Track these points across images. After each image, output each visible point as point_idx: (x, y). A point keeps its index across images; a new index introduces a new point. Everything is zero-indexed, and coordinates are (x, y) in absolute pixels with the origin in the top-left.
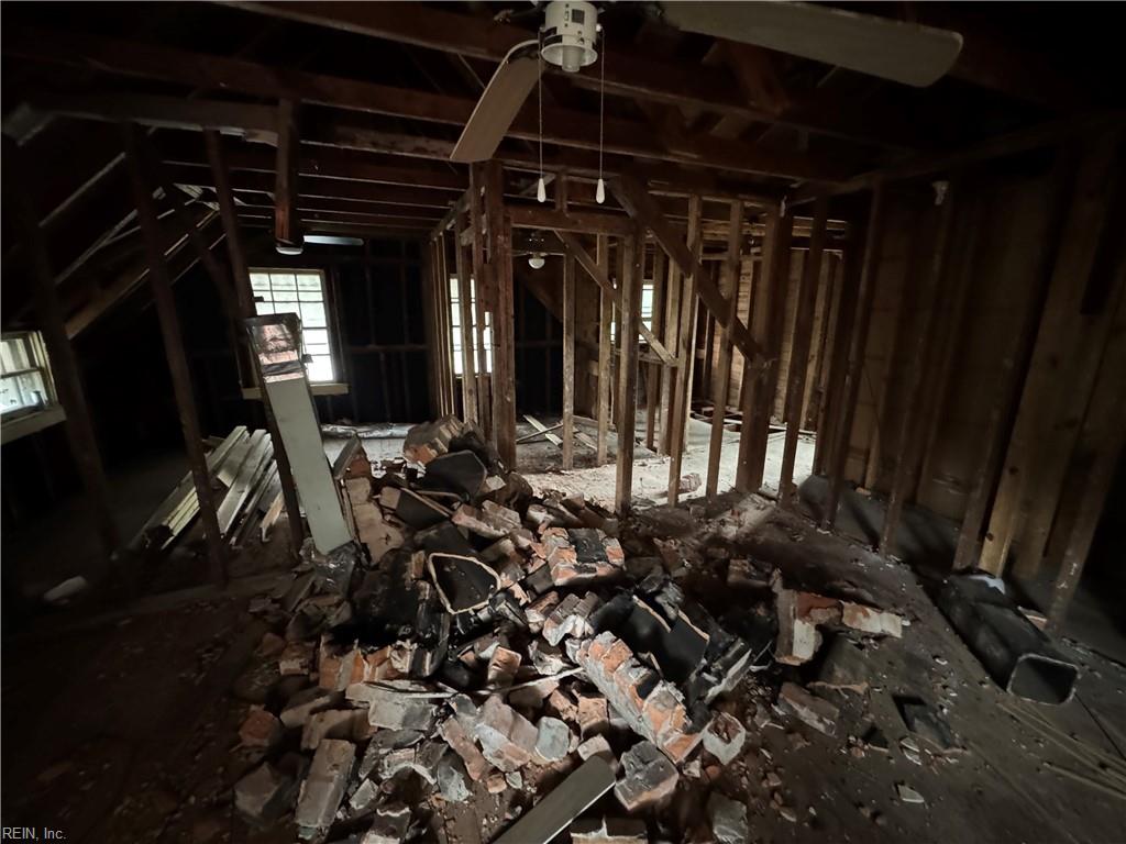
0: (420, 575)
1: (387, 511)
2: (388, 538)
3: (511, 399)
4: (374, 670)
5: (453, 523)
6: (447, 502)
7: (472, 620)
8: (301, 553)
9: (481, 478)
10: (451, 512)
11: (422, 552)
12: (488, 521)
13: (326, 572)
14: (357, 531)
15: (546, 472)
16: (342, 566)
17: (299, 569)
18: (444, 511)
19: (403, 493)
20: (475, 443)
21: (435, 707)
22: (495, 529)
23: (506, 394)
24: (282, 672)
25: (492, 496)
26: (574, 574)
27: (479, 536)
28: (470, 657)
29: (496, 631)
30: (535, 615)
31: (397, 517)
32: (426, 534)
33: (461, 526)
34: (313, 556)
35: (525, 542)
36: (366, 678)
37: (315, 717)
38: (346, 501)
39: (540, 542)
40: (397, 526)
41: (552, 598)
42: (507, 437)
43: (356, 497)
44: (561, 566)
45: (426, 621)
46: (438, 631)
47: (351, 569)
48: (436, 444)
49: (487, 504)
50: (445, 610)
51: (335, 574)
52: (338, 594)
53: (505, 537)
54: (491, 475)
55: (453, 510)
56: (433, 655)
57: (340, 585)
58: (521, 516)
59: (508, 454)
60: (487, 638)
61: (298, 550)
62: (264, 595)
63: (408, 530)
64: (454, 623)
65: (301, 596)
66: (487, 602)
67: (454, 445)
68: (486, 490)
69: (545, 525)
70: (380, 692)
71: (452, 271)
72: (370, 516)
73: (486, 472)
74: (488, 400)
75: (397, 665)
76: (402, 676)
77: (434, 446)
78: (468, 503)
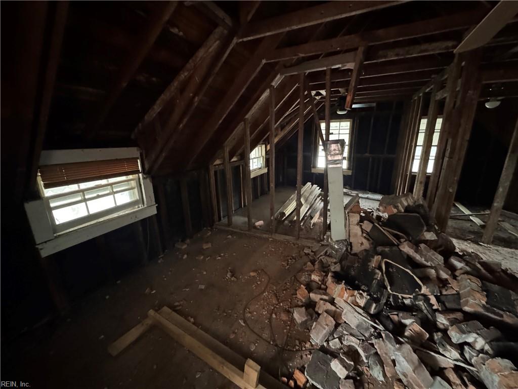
0: (377, 267)
1: (364, 231)
2: (362, 244)
3: (452, 190)
4: (348, 297)
5: (399, 248)
6: (398, 237)
7: (400, 301)
8: (325, 237)
9: (422, 231)
10: (399, 243)
11: (380, 257)
12: (421, 255)
13: (333, 248)
14: (349, 236)
15: (466, 240)
16: (340, 248)
17: (322, 243)
18: (395, 241)
19: (374, 226)
20: (422, 211)
21: (373, 330)
22: (425, 260)
23: (450, 187)
24: (312, 279)
25: (426, 242)
26: (481, 310)
27: (413, 261)
28: (395, 318)
29: (414, 313)
30: (443, 319)
31: (369, 236)
32: (384, 249)
33: (403, 251)
34: (329, 240)
35: (444, 275)
36: (344, 298)
37: (322, 301)
38: (347, 221)
39: (456, 279)
40: (368, 240)
41: (459, 315)
42: (443, 213)
43: (352, 221)
44: (471, 301)
45: (376, 289)
46: (381, 296)
47: (343, 251)
48: (398, 207)
49: (422, 246)
50: (386, 288)
51: (336, 251)
52: (336, 259)
53: (431, 267)
54: (428, 231)
55: (400, 242)
56: (376, 306)
57: (338, 256)
58: (444, 260)
59: (442, 222)
60: (409, 314)
61: (324, 235)
62: (309, 248)
63: (372, 244)
64: (389, 297)
65: (322, 254)
66: (412, 297)
67: (408, 209)
68: (423, 238)
69: (462, 271)
70: (349, 308)
71: (424, 114)
72: (356, 231)
73: (425, 228)
74: (435, 189)
75: (358, 300)
76: (359, 307)
77: (396, 207)
78: (410, 241)
